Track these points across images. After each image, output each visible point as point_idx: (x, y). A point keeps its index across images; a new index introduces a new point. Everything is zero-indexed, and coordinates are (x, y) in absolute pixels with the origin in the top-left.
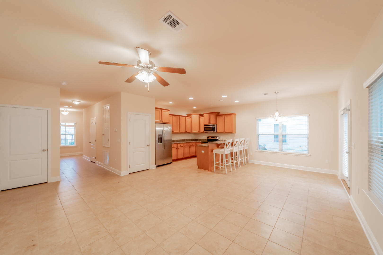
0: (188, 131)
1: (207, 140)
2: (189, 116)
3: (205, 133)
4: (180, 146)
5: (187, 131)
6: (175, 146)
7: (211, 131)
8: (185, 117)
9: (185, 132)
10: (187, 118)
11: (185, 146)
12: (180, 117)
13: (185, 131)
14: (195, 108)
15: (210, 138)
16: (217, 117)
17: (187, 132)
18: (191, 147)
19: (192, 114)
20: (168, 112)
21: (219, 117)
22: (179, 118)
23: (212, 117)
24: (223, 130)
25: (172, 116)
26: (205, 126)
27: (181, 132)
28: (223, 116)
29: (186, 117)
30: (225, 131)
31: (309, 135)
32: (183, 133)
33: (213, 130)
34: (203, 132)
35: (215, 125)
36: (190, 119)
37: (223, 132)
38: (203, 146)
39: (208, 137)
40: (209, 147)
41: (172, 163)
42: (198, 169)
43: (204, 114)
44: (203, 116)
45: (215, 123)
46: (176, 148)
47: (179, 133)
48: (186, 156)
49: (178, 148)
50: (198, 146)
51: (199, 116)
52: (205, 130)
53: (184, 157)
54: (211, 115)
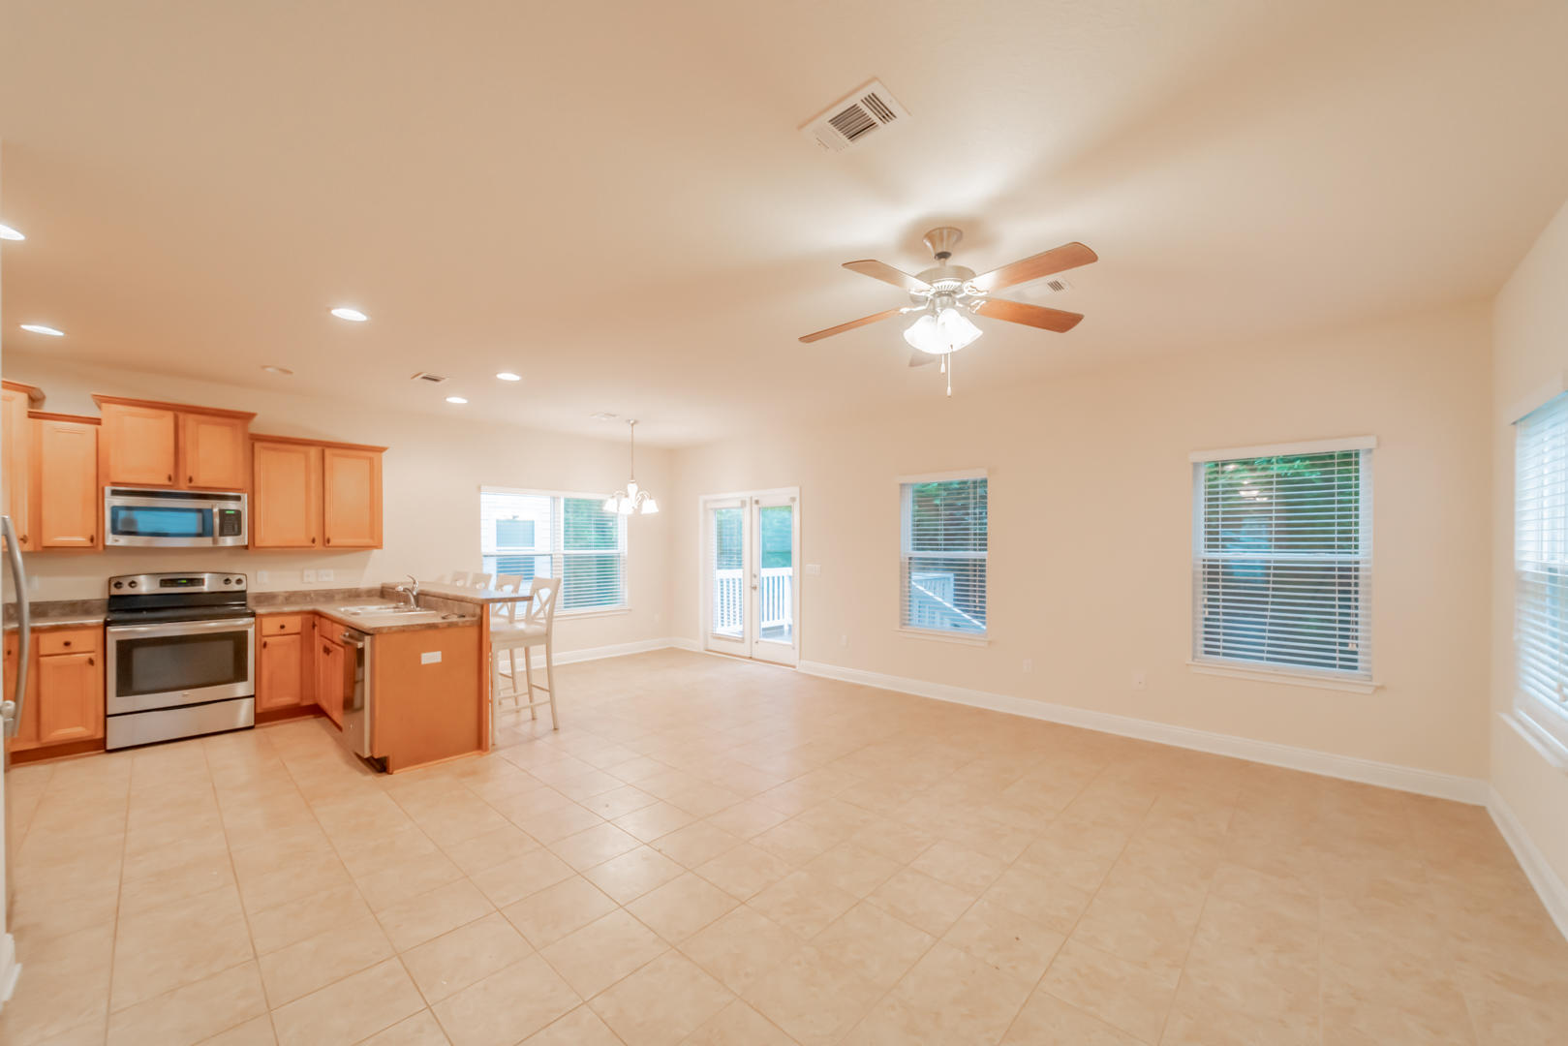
1: (100, 609)
14: (44, 330)
15: (148, 587)
21: (276, 450)
24: (314, 533)
26: (115, 493)
28: (314, 452)
30: (328, 541)
31: (626, 553)
33: (227, 530)
34: (87, 544)
35: (246, 495)
37: (309, 544)
38: (440, 627)
39: (125, 582)
40: (478, 623)
42: (389, 775)
43: (107, 400)
44: (99, 420)
45: (240, 486)
50: (394, 633)
51: (28, 407)
52: (116, 531)
54: (197, 422)
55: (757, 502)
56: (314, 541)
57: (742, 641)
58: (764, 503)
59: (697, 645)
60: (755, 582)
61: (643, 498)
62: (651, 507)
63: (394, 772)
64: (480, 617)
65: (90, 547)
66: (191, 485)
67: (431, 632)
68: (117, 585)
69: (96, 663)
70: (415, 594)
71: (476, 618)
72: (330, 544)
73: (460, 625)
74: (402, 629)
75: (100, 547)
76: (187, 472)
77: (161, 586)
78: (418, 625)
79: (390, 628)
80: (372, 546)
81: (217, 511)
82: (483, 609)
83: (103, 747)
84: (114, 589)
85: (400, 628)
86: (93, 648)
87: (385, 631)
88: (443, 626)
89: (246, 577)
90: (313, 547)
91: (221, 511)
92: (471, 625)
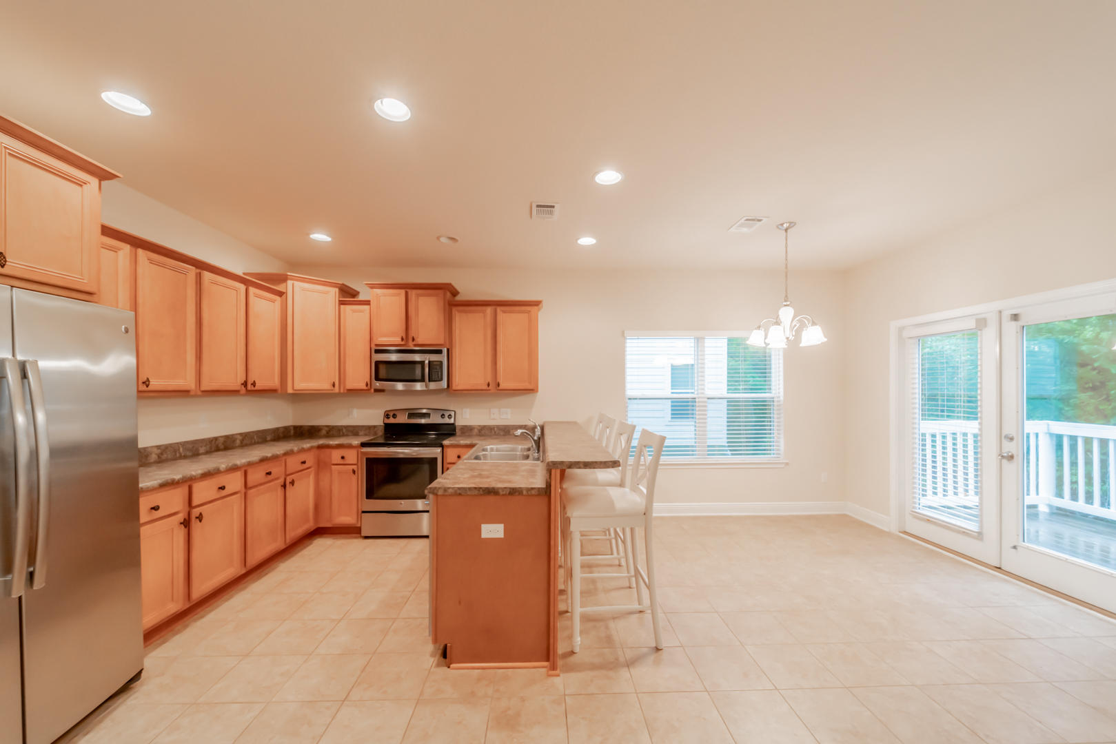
0: (266, 377)
1: (381, 432)
2: (272, 282)
3: (377, 391)
4: (214, 494)
5: (254, 376)
6: (173, 501)
7: (421, 380)
8: (242, 287)
9: (245, 384)
10: (257, 296)
11: (251, 488)
12: (207, 276)
14: (320, 237)
15: (402, 419)
16: (454, 310)
17: (259, 386)
18: (292, 483)
19: (294, 279)
20: (80, 184)
21: (465, 312)
22: (199, 277)
23: (426, 308)
24: (489, 379)
25: (126, 248)
26: (377, 351)
27: (215, 386)
28: (489, 310)
29: (252, 290)
30: (499, 385)
31: (782, 398)
32: (233, 393)
33: (434, 377)
34: (365, 387)
35: (446, 349)
36: (273, 301)
37: (486, 387)
38: (501, 493)
39: (391, 414)
40: (546, 492)
41: (143, 671)
42: (446, 668)
43: (372, 286)
44: (369, 301)
45: (441, 342)
46: (181, 517)
47: (200, 393)
48: (258, 554)
49: (201, 514)
50: (451, 495)
51: (339, 298)
52: (377, 379)
53: (245, 565)
54: (418, 296)
55: (1015, 317)
56: (489, 385)
57: (979, 536)
58: (1027, 319)
59: (888, 523)
60: (1009, 448)
61: (802, 326)
62: (814, 336)
63: (452, 666)
64: (549, 485)
65: (368, 390)
66: (414, 343)
67: (492, 498)
68: (387, 416)
69: (356, 473)
70: (536, 438)
71: (544, 486)
72: (501, 387)
73: (525, 492)
74: (458, 492)
75: (373, 390)
76: (412, 333)
77: (408, 418)
78: (475, 488)
79: (446, 490)
80: (532, 390)
81: (427, 362)
82: (550, 474)
83: (360, 533)
84: (385, 419)
85: (456, 491)
86: (355, 462)
87: (440, 493)
88: (504, 493)
89: (453, 413)
90: (489, 390)
91: (429, 362)
92: (539, 495)
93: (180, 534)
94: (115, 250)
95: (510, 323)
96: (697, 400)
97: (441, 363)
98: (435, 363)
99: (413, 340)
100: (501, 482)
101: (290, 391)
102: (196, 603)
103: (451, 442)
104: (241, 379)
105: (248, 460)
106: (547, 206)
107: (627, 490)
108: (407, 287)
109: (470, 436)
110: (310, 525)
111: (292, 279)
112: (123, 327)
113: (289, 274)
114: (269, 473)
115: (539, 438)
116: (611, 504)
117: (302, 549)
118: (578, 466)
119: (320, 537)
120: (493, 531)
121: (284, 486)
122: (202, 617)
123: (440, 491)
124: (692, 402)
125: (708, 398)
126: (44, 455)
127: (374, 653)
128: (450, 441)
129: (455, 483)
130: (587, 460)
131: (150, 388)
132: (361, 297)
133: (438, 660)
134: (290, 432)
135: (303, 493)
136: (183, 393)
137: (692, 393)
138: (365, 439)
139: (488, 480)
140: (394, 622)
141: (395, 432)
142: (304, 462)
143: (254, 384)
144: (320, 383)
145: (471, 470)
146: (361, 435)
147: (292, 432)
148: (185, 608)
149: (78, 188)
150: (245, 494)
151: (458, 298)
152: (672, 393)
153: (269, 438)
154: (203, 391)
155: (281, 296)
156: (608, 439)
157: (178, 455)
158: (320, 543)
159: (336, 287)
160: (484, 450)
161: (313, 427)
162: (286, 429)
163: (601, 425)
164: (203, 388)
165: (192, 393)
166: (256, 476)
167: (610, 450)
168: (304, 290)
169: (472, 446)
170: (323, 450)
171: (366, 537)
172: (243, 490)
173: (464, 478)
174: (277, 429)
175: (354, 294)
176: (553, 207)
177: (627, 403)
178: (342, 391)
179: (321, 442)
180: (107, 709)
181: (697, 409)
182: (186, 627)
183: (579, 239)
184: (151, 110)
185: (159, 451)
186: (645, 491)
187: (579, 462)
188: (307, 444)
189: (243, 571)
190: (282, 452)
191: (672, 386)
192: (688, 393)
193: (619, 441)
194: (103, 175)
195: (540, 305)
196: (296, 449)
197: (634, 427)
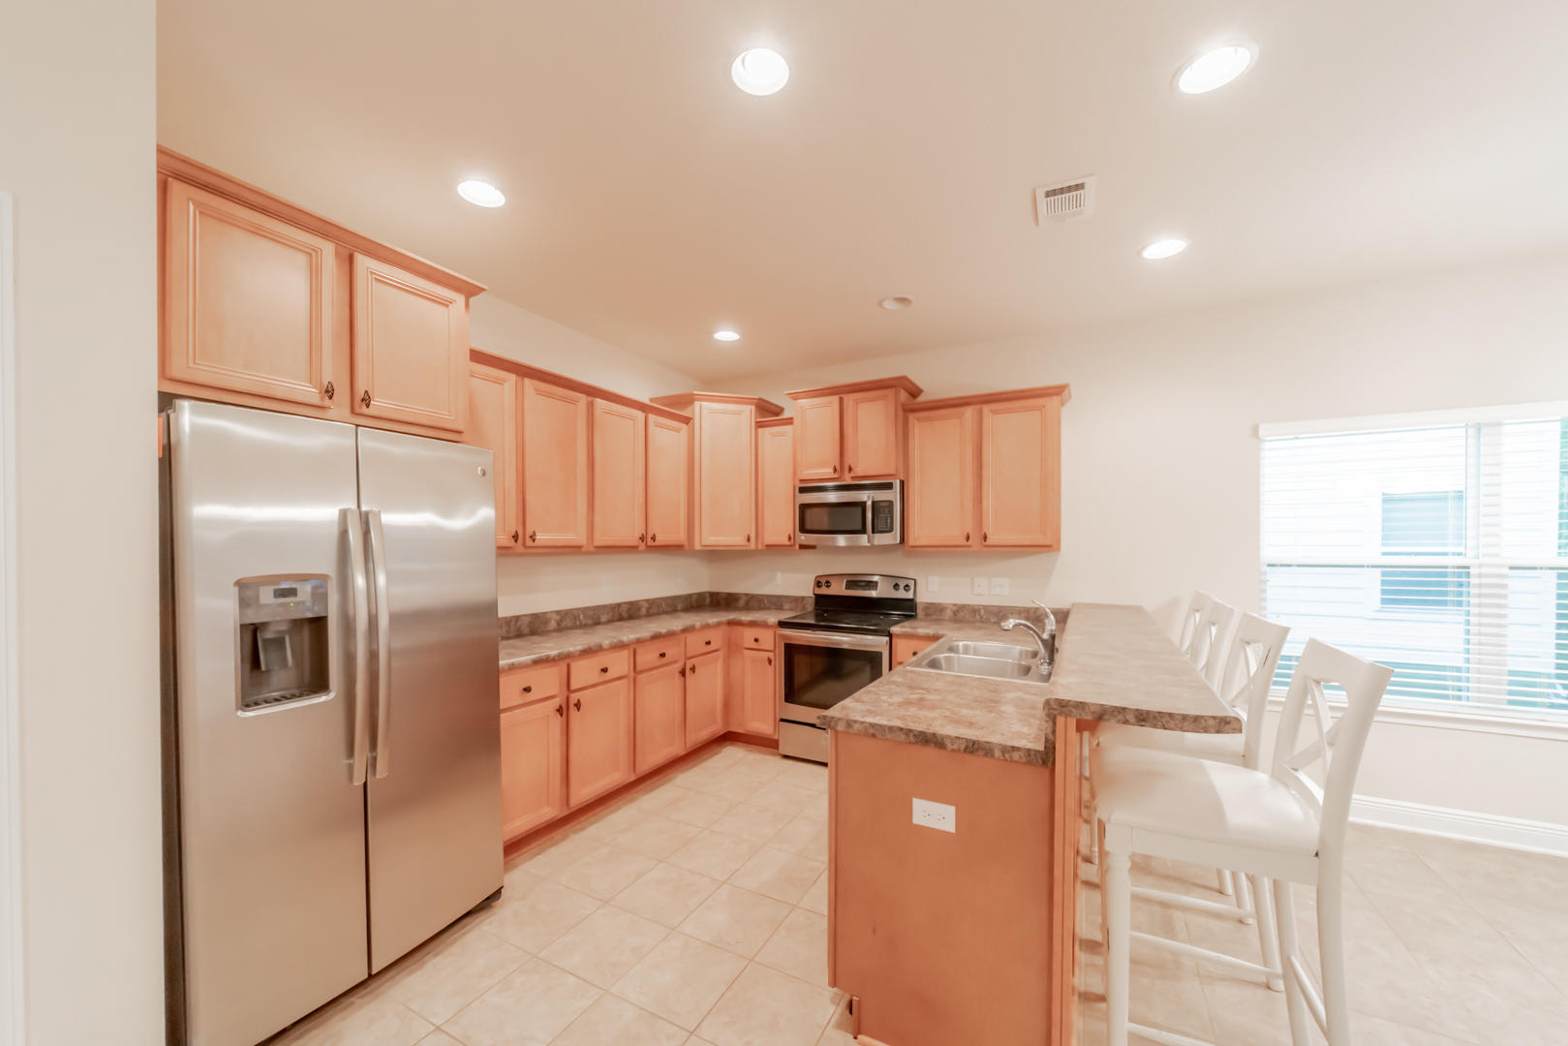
0: (669, 532)
1: (810, 607)
2: (676, 409)
3: (802, 547)
4: (595, 677)
5: (654, 529)
6: (548, 682)
7: (863, 531)
8: (640, 415)
9: (642, 539)
10: (658, 425)
11: (642, 672)
12: (599, 402)
13: (638, 535)
14: (727, 335)
15: (838, 589)
16: (912, 417)
17: (661, 540)
18: (693, 669)
19: (702, 398)
20: (445, 303)
21: (930, 419)
22: (591, 407)
23: (872, 421)
24: (969, 528)
25: (512, 378)
26: (803, 490)
27: (610, 541)
28: (969, 412)
29: (652, 417)
30: (985, 538)
32: (631, 549)
33: (881, 526)
34: (787, 543)
35: (898, 481)
36: (678, 431)
37: (964, 542)
38: (950, 746)
39: (823, 581)
40: (1046, 758)
41: (503, 890)
42: (852, 1037)
43: (795, 397)
44: (792, 419)
45: (892, 471)
46: (556, 703)
47: (592, 549)
48: (650, 760)
49: (579, 701)
50: (858, 734)
51: (756, 418)
52: (803, 529)
53: (634, 771)
54: (857, 402)
56: (968, 538)
63: (859, 1037)
64: (1050, 748)
65: (791, 546)
66: (852, 474)
67: (930, 752)
68: (818, 584)
69: (773, 663)
70: (1045, 636)
71: (1041, 747)
72: (989, 542)
73: (997, 753)
74: (871, 731)
75: (797, 547)
76: (849, 460)
77: (846, 588)
78: (901, 729)
79: (849, 723)
80: (1050, 546)
81: (869, 503)
82: (1054, 723)
83: (778, 748)
84: (816, 588)
85: (866, 729)
86: (772, 648)
87: (840, 727)
88: (955, 747)
89: (912, 583)
90: (969, 546)
91: (874, 503)
92: (1029, 763)
93: (557, 722)
94: (500, 382)
95: (1005, 430)
96: (1472, 571)
97: (891, 503)
98: (882, 504)
99: (850, 469)
100: (956, 721)
101: (698, 547)
102: (576, 811)
103: (903, 630)
104: (639, 531)
105: (638, 636)
106: (1070, 189)
107: (1261, 777)
108: (839, 391)
109: (938, 621)
110: (717, 728)
111: (699, 400)
112: (479, 469)
113: (695, 392)
114: (663, 655)
115: (1053, 637)
116: (1216, 809)
117: (706, 759)
118: (1121, 717)
119: (731, 745)
120: (934, 815)
121: (683, 673)
122: (583, 829)
123: (840, 723)
124: (1460, 575)
125: (1511, 568)
126: (384, 622)
127: (752, 960)
128: (902, 627)
129: (870, 712)
130: (1145, 707)
131: (537, 543)
132: (786, 415)
133: (842, 1014)
134: (705, 600)
135: (709, 683)
136: (574, 550)
137: (1460, 554)
138: (784, 616)
139: (930, 714)
140: (790, 912)
141: (831, 608)
142: (708, 643)
143: (654, 538)
144: (733, 538)
145: (910, 688)
146: (786, 610)
147: (708, 600)
148: (562, 815)
149: (444, 308)
150: (635, 679)
151: (921, 398)
152: (1384, 554)
153: (679, 607)
154: (596, 547)
155: (687, 424)
156: (1215, 647)
157: (578, 623)
158: (732, 753)
159: (750, 404)
160: (951, 649)
161: (730, 594)
162: (701, 595)
163: (1198, 615)
164: (597, 543)
165: (583, 549)
166: (648, 657)
167: (1216, 686)
168: (712, 412)
169: (935, 638)
170: (735, 628)
171: (786, 757)
172: (632, 674)
173: (891, 704)
174: (690, 596)
175: (777, 411)
176: (1080, 187)
177: (1265, 573)
178: (760, 548)
179: (732, 616)
180: (463, 928)
181: (1474, 591)
182: (564, 838)
183: (1143, 248)
184: (505, 197)
185: (558, 617)
186: (1319, 794)
187: (1124, 709)
188: (712, 618)
189: (633, 778)
190: (680, 628)
191: (1384, 538)
192: (1446, 554)
193: (1242, 656)
194: (470, 291)
195: (1066, 392)
196: (698, 625)
197: (1285, 631)
